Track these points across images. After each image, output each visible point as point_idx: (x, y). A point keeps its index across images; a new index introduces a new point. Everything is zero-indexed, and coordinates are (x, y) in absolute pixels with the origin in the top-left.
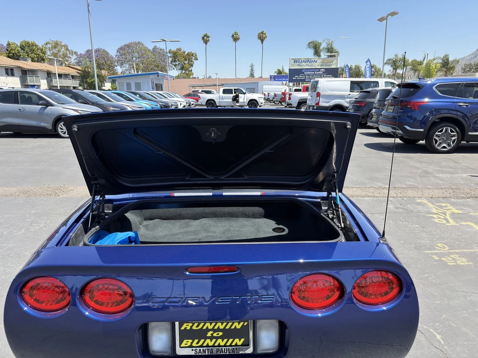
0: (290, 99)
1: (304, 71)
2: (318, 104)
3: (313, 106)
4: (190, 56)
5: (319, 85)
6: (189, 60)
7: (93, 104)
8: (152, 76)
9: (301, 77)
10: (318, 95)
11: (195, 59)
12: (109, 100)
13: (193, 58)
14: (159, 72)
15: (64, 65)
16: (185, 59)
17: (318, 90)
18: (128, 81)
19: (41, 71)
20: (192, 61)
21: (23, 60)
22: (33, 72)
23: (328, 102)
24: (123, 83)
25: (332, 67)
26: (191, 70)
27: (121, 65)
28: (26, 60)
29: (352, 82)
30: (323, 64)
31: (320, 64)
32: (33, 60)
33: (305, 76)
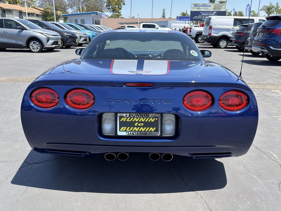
0: (190, 31)
1: (201, 13)
2: (210, 34)
3: (207, 36)
4: (119, 2)
5: (211, 21)
6: (118, 5)
7: (53, 30)
8: (92, 15)
9: (199, 17)
10: (211, 28)
11: (123, 4)
12: (64, 29)
13: (122, 3)
14: (98, 12)
15: (31, 7)
16: (116, 5)
17: (211, 24)
18: (76, 18)
19: (16, 10)
20: (121, 6)
21: (3, 3)
22: (10, 11)
23: (217, 34)
24: (72, 19)
25: (222, 10)
26: (120, 13)
27: (71, 7)
28: (5, 3)
29: (235, 19)
30: (215, 8)
31: (213, 8)
32: (10, 3)
33: (202, 16)
